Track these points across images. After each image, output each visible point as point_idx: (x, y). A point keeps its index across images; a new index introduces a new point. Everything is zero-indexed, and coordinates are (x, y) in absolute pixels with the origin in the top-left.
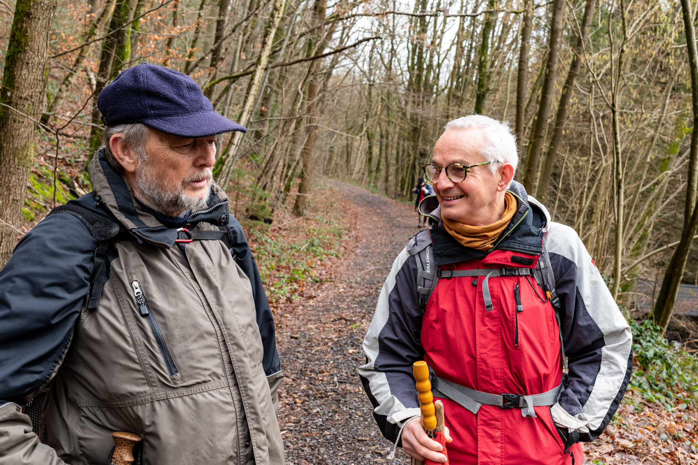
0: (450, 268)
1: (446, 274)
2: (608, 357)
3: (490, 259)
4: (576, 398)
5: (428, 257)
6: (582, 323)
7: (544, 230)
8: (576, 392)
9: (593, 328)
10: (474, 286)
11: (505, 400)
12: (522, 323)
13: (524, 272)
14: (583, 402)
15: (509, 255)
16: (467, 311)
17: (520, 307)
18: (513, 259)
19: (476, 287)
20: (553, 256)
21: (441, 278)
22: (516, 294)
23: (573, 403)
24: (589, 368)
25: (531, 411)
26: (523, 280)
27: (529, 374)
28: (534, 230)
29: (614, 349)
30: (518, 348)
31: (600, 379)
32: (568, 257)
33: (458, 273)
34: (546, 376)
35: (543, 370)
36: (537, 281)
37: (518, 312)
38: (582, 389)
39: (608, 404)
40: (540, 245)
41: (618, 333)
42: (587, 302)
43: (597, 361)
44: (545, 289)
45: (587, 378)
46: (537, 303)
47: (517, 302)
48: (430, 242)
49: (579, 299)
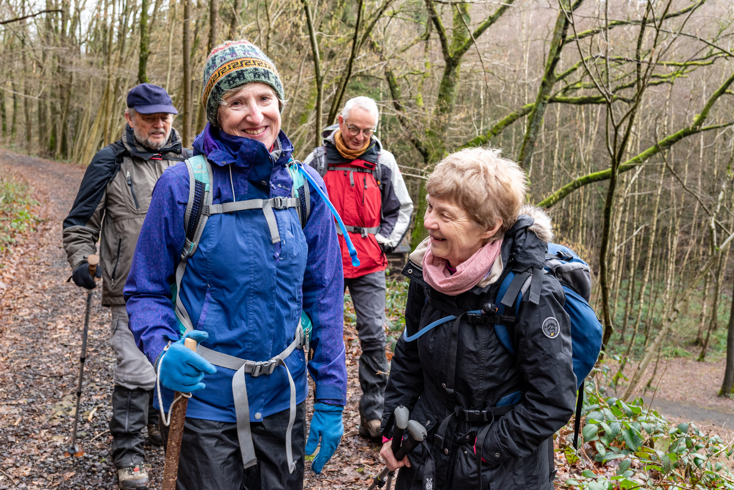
0: (334, 165)
1: (331, 169)
2: (402, 215)
3: (354, 163)
4: (387, 231)
5: (323, 159)
6: (393, 199)
7: (379, 153)
8: (388, 229)
9: (397, 201)
10: (345, 175)
11: (355, 229)
12: (366, 194)
13: (368, 171)
14: (390, 233)
15: (363, 162)
16: (341, 187)
17: (366, 187)
18: (365, 164)
19: (346, 176)
20: (382, 165)
21: (329, 170)
22: (364, 180)
23: (386, 233)
24: (393, 219)
25: (366, 234)
26: (367, 174)
27: (367, 218)
28: (375, 152)
29: (405, 212)
30: (363, 205)
31: (397, 224)
32: (389, 167)
33: (337, 169)
34: (374, 220)
35: (373, 217)
36: (374, 176)
37: (365, 189)
38: (390, 228)
39: (400, 236)
40: (377, 159)
41: (407, 205)
42: (395, 189)
43: (396, 216)
44: (377, 180)
45: (392, 224)
46: (373, 186)
47: (365, 184)
48: (324, 152)
49: (391, 187)
